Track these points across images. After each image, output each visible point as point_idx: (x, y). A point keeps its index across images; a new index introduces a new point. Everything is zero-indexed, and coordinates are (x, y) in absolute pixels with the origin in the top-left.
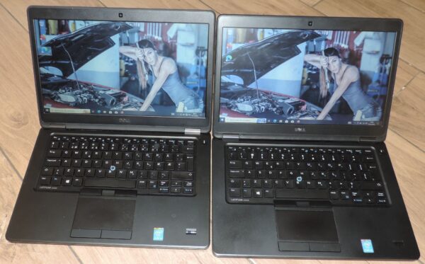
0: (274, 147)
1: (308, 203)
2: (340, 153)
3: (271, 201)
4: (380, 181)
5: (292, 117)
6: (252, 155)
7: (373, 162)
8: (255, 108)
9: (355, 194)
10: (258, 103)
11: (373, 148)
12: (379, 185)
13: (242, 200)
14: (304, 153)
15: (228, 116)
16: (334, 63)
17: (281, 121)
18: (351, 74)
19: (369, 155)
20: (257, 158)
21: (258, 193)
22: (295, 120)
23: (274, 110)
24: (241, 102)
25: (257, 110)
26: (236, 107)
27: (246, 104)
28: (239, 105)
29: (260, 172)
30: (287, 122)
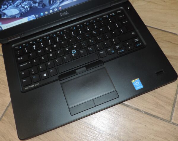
1: (85, 68)
2: (99, 20)
3: (56, 77)
4: (133, 30)
5: (53, 7)
6: (34, 46)
7: (125, 18)
8: (20, 10)
9: (117, 47)
10: (20, 4)
11: (122, 8)
12: (133, 33)
13: (34, 86)
14: (73, 30)
15: (2, 24)
17: (46, 13)
19: (120, 14)
20: (39, 47)
21: (45, 75)
22: (58, 8)
23: (37, 5)
24: (6, 8)
25: (23, 10)
26: (5, 14)
27: (11, 8)
28: (5, 11)
29: (43, 58)
30: (51, 11)
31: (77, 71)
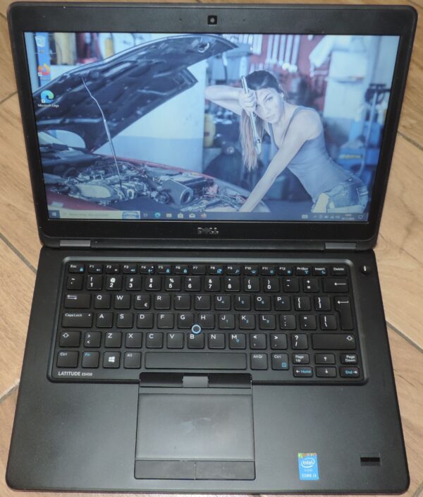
0: (156, 264)
1: (205, 379)
2: (284, 274)
3: (135, 375)
4: (353, 330)
5: (190, 208)
6: (113, 280)
7: (347, 292)
8: (115, 193)
9: (299, 358)
10: (120, 183)
11: (349, 262)
12: (350, 338)
13: (78, 374)
15: (64, 207)
16: (269, 103)
17: (169, 216)
18: (306, 125)
19: (338, 276)
20: (122, 285)
21: (112, 359)
22: (198, 213)
23: (154, 194)
24: (86, 181)
25: (120, 195)
26: (78, 190)
27: (97, 184)
28: (82, 186)
29: (122, 316)
30: (180, 216)
31: (185, 379)
